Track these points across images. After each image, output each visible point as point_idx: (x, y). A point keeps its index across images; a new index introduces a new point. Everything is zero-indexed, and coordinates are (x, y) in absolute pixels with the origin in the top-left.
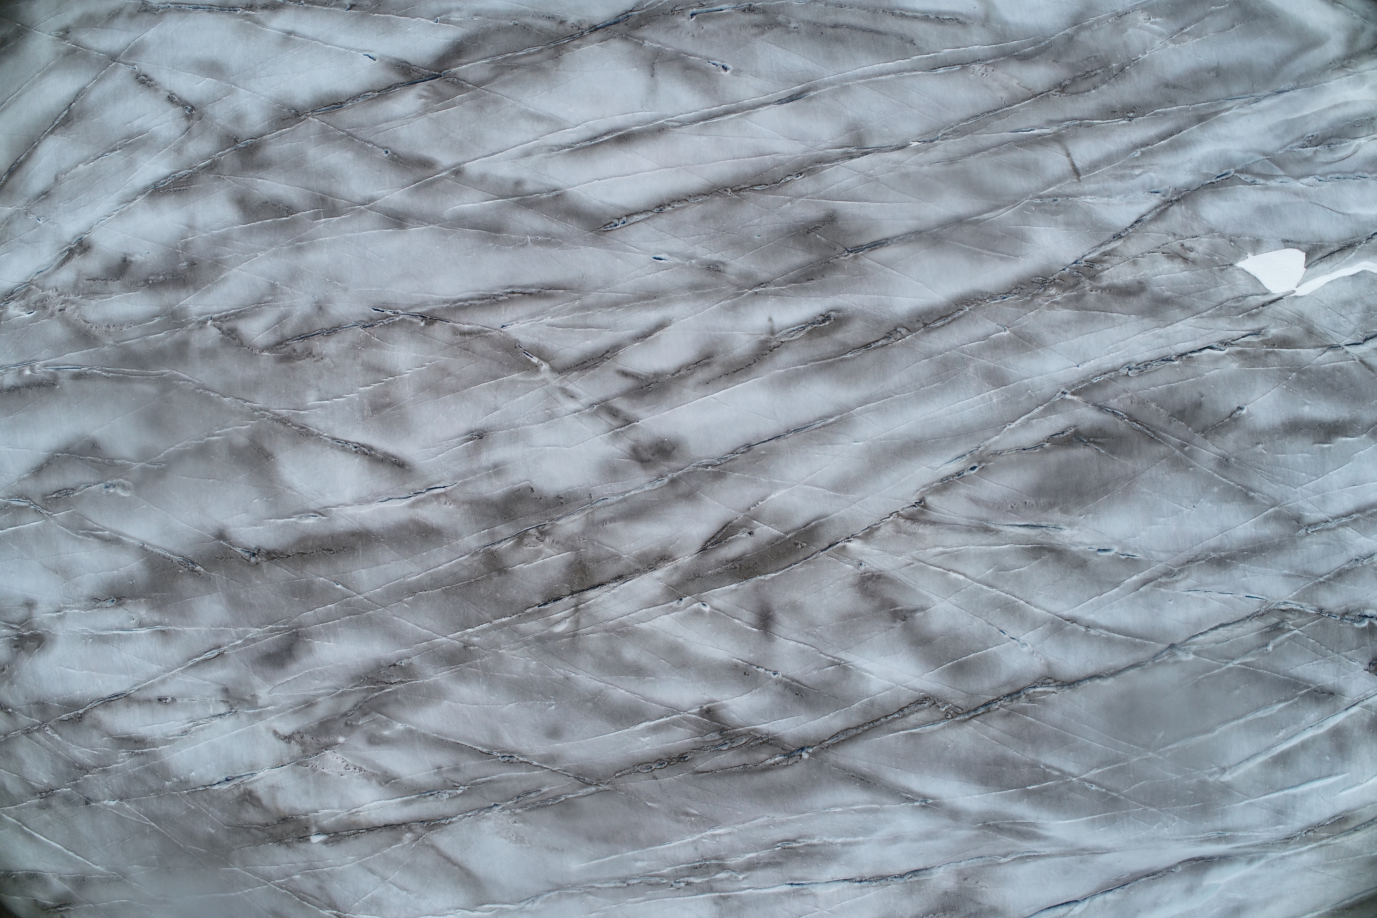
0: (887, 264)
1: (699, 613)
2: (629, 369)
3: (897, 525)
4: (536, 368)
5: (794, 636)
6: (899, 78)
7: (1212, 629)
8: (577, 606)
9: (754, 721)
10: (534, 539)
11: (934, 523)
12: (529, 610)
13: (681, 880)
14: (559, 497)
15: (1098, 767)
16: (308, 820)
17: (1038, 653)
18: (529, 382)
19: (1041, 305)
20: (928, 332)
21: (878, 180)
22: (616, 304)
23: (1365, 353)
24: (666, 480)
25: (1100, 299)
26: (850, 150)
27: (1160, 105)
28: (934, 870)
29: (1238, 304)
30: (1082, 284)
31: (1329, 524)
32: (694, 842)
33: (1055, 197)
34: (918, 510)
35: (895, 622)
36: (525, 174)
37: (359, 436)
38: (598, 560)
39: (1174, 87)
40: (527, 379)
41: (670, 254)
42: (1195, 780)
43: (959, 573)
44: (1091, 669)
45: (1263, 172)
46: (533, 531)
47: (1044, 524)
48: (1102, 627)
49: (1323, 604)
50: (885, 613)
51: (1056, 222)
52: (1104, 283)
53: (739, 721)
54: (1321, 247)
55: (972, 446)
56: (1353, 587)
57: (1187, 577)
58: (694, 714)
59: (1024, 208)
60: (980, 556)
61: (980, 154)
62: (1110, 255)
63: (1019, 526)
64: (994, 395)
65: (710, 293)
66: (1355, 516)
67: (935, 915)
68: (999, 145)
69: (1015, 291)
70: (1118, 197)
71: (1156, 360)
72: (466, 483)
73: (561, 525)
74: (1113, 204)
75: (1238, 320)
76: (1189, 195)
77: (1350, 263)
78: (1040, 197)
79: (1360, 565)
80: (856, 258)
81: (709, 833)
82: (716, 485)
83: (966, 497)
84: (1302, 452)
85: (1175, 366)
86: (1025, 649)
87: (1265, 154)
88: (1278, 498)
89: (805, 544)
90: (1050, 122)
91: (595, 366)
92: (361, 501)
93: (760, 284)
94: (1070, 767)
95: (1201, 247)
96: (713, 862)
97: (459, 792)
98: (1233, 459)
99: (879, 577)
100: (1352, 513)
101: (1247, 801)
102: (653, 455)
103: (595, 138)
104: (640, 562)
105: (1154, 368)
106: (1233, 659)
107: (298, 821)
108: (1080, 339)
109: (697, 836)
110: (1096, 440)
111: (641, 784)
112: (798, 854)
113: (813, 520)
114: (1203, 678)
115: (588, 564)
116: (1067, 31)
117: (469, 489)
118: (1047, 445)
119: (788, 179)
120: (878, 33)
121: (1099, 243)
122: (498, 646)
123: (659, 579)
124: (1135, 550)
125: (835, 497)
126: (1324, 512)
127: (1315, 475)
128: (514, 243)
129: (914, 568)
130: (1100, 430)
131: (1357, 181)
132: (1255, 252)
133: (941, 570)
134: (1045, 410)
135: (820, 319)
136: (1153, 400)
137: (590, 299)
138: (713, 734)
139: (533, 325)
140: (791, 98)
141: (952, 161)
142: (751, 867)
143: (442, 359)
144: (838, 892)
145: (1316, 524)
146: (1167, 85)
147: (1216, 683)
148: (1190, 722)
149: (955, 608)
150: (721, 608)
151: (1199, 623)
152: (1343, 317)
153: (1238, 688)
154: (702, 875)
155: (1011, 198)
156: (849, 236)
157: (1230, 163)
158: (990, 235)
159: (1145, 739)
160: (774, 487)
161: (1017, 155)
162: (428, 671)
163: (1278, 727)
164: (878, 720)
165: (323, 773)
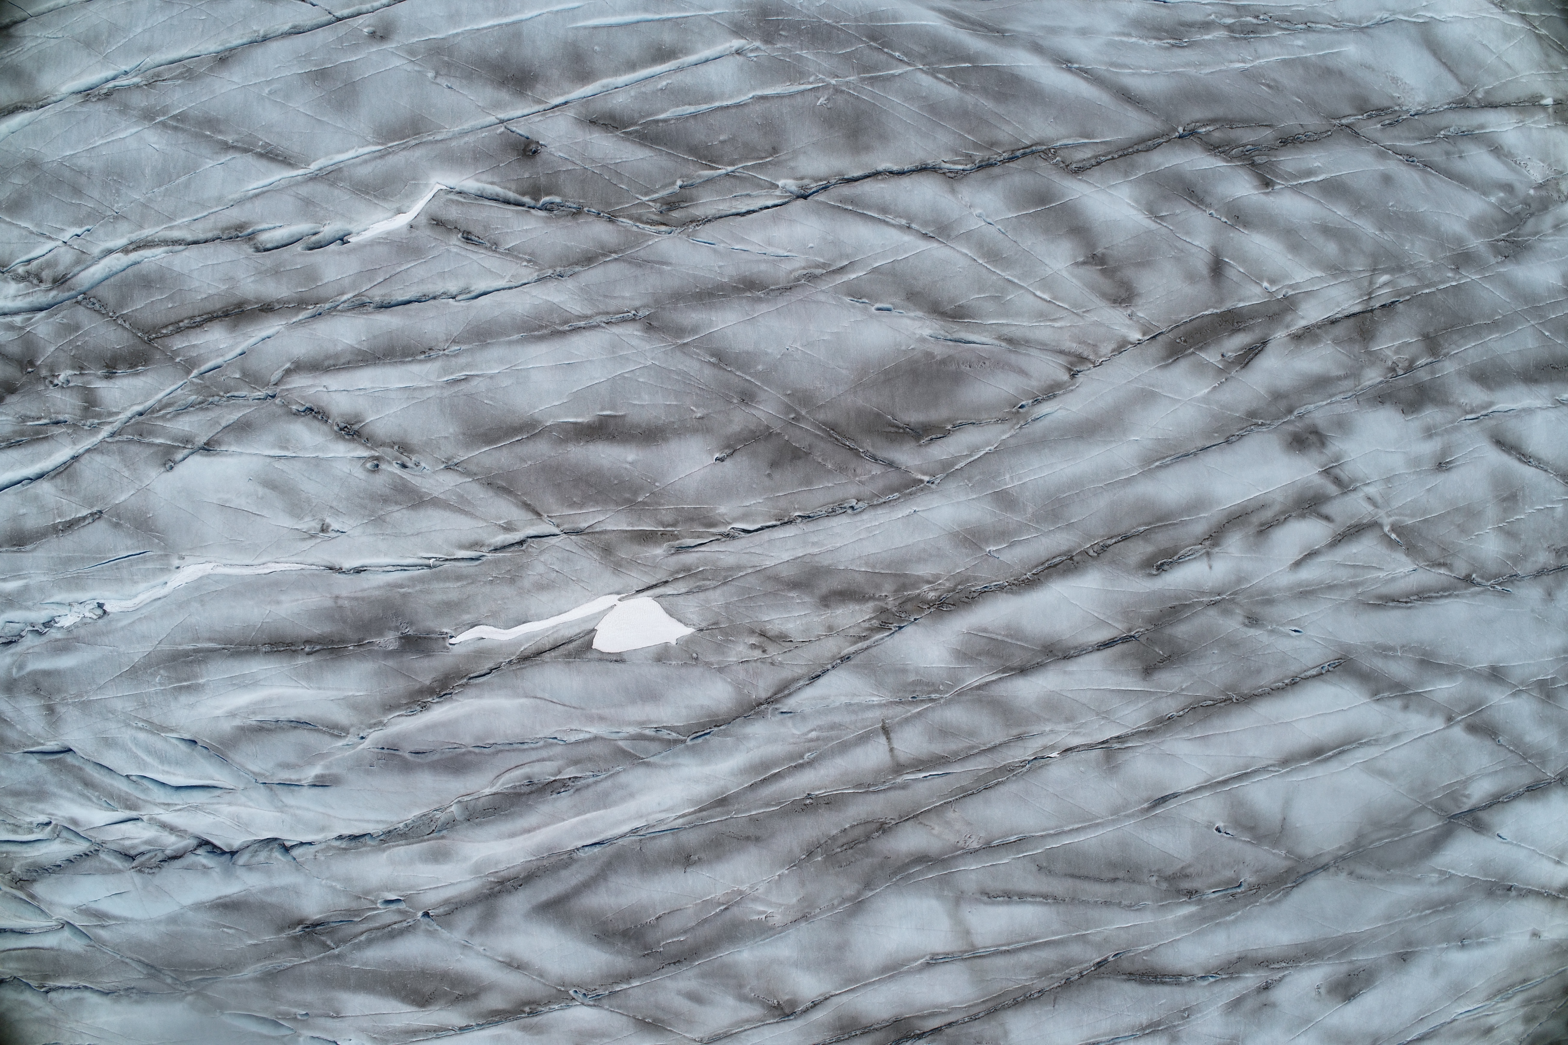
0: (1102, 623)
1: (1272, 282)
2: (1324, 523)
3: (1096, 353)
4: (1393, 529)
5: (1194, 250)
6: (1061, 827)
7: (754, 211)
8: (1370, 298)
9: (1229, 170)
10: (1400, 365)
11: (1062, 352)
12: (1408, 297)
13: (1263, 23)
14: (1382, 403)
15: (893, 76)
16: (1555, 120)
17: (965, 206)
18: (1401, 514)
19: (947, 580)
20: (1069, 551)
21: (1098, 714)
22: (1331, 588)
23: (532, 525)
24: (1295, 413)
25: (878, 587)
26: (1119, 746)
27: (771, 815)
29: (702, 583)
30: (897, 604)
31: (605, 320)
32: (1259, 58)
33: (915, 701)
34: (1076, 366)
35: (1103, 254)
36: (1400, 716)
37: (1528, 472)
38: (1351, 340)
39: (748, 838)
40: (1402, 518)
41: (1289, 636)
42: (778, 46)
43: (1040, 298)
44: (905, 182)
45: (647, 743)
46: (1400, 372)
47: (950, 343)
48: (893, 226)
49: (610, 227)
50: (1112, 264)
51: (917, 672)
52: (871, 605)
53: (1241, 171)
54: (569, 655)
56: (569, 244)
57: (791, 272)
58: (1279, 184)
59: (951, 687)
60: (1018, 314)
61: (989, 746)
62: (860, 637)
63: (974, 343)
64: (1009, 482)
65: (1258, 595)
66: (566, 328)
68: (967, 757)
69: (975, 595)
70: (837, 704)
71: (820, 517)
72: (1452, 422)
73: (1380, 376)
74: (846, 695)
75: (706, 564)
76: (745, 711)
77: (529, 637)
78: (932, 700)
79: (558, 269)
80: (1130, 630)
81: (1248, 65)
82: (1254, 405)
83: (1031, 377)
84: (643, 406)
85: (799, 509)
86: (979, 211)
87: (646, 765)
88: (678, 354)
89: (1178, 341)
90: (904, 786)
91: (1350, 527)
92: (1529, 411)
93: (1215, 603)
94: (926, 81)
95: (740, 650)
96: (1239, 36)
97: (1443, 133)
98: (735, 401)
99: (1115, 301)
100: (570, 331)
101: (710, 13)
102: (1307, 438)
103: (1339, 753)
104: (1317, 335)
106: (727, 174)
107: (1562, 120)
108: (910, 541)
109: (1257, 63)
110: (897, 430)
111: (1312, 122)
112: (1167, 31)
113: (1171, 364)
114: (766, 158)
115: (1359, 338)
116: (871, 894)
117: (1449, 416)
118: (949, 427)
119: (1181, 713)
120: (1073, 876)
121: (870, 651)
122: (1434, 267)
123: (1303, 318)
124: (854, 307)
125: (1153, 386)
126: (613, 334)
127: (625, 378)
128: (1411, 649)
129: (1082, 307)
130: (892, 441)
131: (492, 742)
132: (666, 646)
133: (1058, 303)
134: (953, 464)
135: (1166, 567)
136: (830, 471)
137: (1350, 593)
138: (1260, 161)
139: (1394, 570)
140: (1164, 800)
141: (1019, 738)
142: (1206, 26)
143: (1463, 541)
145: (624, 321)
146: (757, 839)
147: (749, 151)
148: (784, 111)
149: (1047, 262)
150: (1254, 284)
151: (775, 219)
152: (554, 570)
153: (723, 142)
154: (1247, 24)
155: (964, 698)
156: (1133, 654)
157: (692, 750)
158: (993, 656)
159: (840, 99)
160: (1205, 399)
161: (953, 745)
162: (1482, 249)
163: (667, 92)
164: (1120, 156)
165: (1543, 162)
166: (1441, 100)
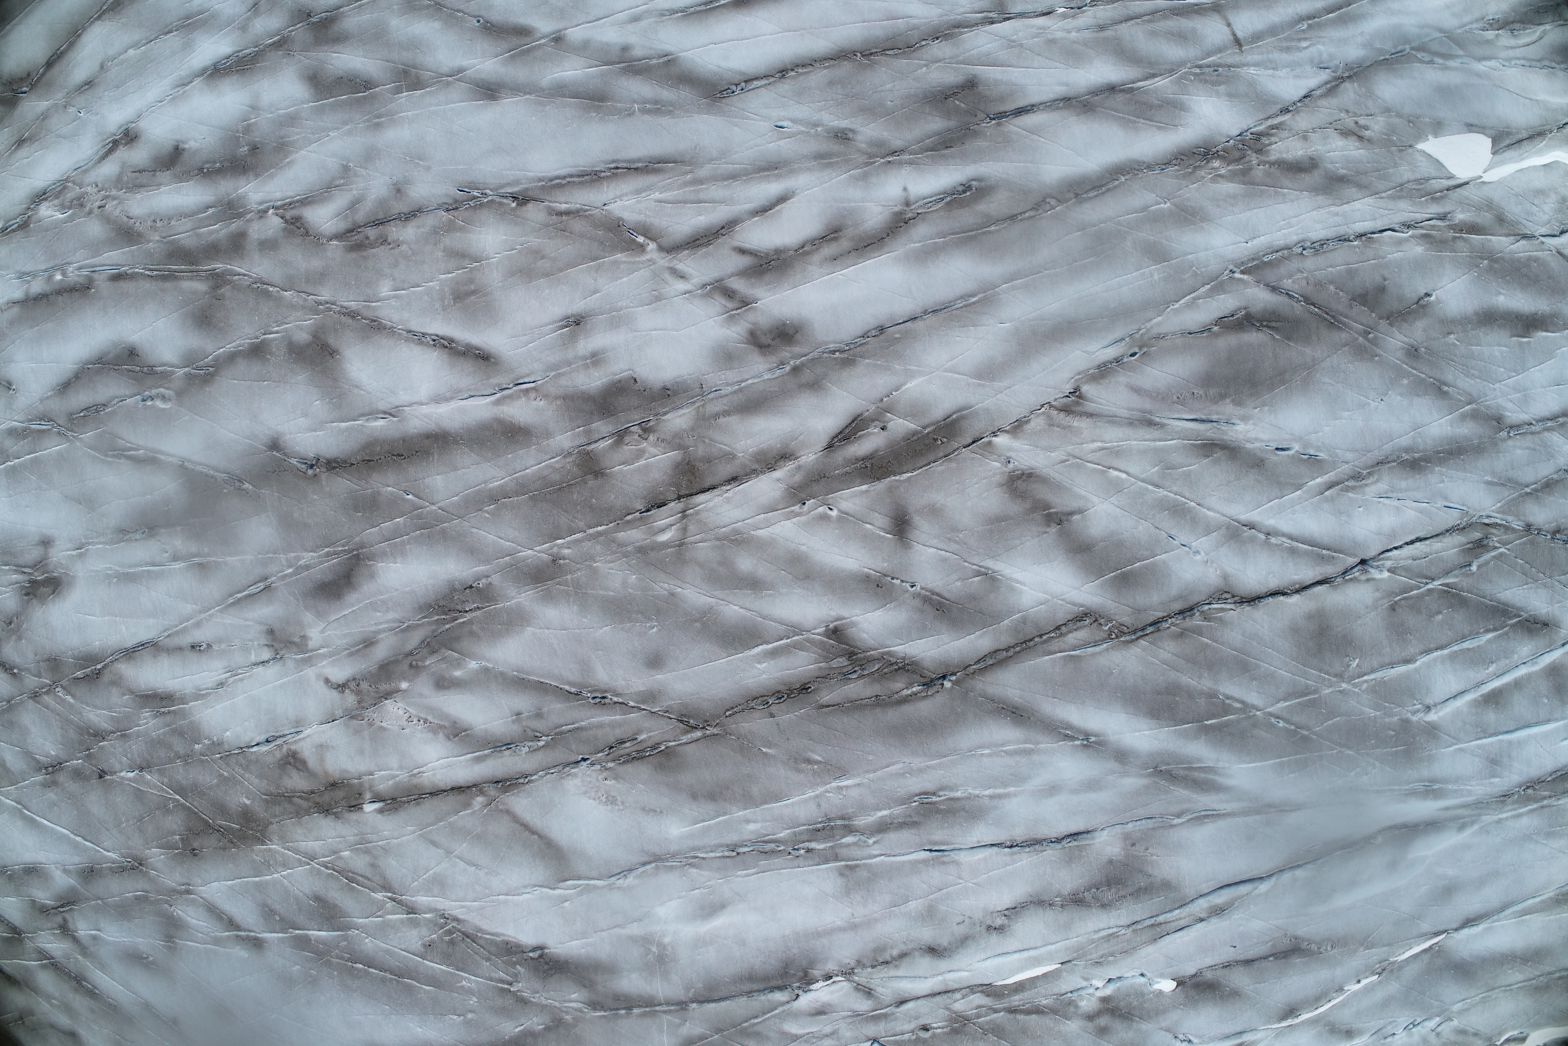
0: (1033, 131)
1: (824, 517)
2: (747, 246)
3: (1049, 417)
4: (642, 248)
5: (934, 542)
7: (1407, 544)
8: (685, 511)
9: (888, 642)
10: (636, 437)
11: (1090, 415)
12: (629, 517)
13: (801, 845)
14: (665, 389)
15: (1285, 699)
16: (361, 785)
17: (1213, 562)
18: (634, 263)
19: (1204, 177)
20: (1081, 202)
21: (1021, 45)
22: (733, 177)
23: (1562, 244)
24: (788, 368)
25: (1268, 174)
26: (991, 15)
28: (1096, 834)
29: (1420, 187)
30: (1248, 157)
31: (1533, 428)
32: (817, 796)
33: (1215, 66)
34: (1073, 401)
35: (1049, 526)
36: (632, 39)
37: (438, 327)
38: (709, 460)
40: (631, 259)
41: (794, 121)
42: (1396, 719)
43: (1121, 471)
44: (1273, 583)
45: (1441, 50)
46: (635, 429)
47: (1214, 417)
48: (1284, 535)
49: (1531, 519)
50: (1037, 516)
51: (1218, 93)
52: (1272, 158)
53: (871, 642)
54: (1509, 134)
55: (1131, 328)
57: (1378, 480)
58: (818, 634)
59: (1182, 77)
60: (1144, 452)
61: (1133, 22)
62: (1277, 128)
63: (1187, 420)
64: (1155, 272)
65: (837, 162)
66: (1561, 420)
67: (1098, 889)
68: (1153, 13)
69: (1175, 162)
70: (1284, 71)
71: (1333, 239)
72: (558, 377)
73: (668, 420)
74: (1280, 77)
75: (1420, 203)
76: (1363, 71)
77: (1540, 153)
78: (1200, 67)
80: (999, 124)
81: (834, 784)
82: (845, 373)
83: (1126, 386)
84: (1499, 345)
85: (1355, 247)
86: (1198, 557)
87: (1441, 31)
88: (1475, 394)
89: (945, 440)
91: (708, 244)
92: (438, 399)
93: (893, 153)
94: (1253, 698)
95: (1377, 126)
96: (839, 822)
97: (541, 743)
98: (1423, 349)
99: (1030, 475)
100: (1558, 417)
101: (1457, 747)
102: (773, 340)
103: (711, 2)
104: (758, 461)
105: (1331, 247)
106: (1433, 580)
107: (349, 786)
108: (1248, 214)
109: (821, 789)
110: (1270, 324)
111: (756, 724)
112: (938, 811)
113: (954, 413)
114: (1400, 600)
115: (697, 464)
117: (563, 381)
118: (1216, 328)
119: (924, 43)
121: (1265, 116)
122: (592, 559)
123: (778, 480)
124: (1318, 449)
125: (979, 385)
126: (1526, 413)
127: (1515, 372)
128: (619, 112)
129: (1070, 465)
130: (1274, 312)
131: (1544, 71)
132: (1436, 135)
133: (1100, 467)
134: (1212, 290)
135: (961, 189)
136: (1331, 282)
137: (704, 172)
138: (841, 660)
139: (639, 202)
141: (1102, 28)
142: (882, 827)
143: (535, 241)
144: (985, 859)
145: (1518, 426)
147: (1415, 605)
148: (1388, 649)
149: (1118, 510)
150: (851, 512)
151: (1393, 535)
152: (1537, 206)
153: (1440, 612)
154: (825, 840)
155: (1168, 67)
156: (991, 102)
157: (1405, 39)
158: (1145, 104)
159: (1337, 667)
160: (910, 375)
161: (1173, 23)
162: (512, 591)
163: (1488, 661)
164: (1031, 640)
165: (382, 728)
166: (543, 786)
